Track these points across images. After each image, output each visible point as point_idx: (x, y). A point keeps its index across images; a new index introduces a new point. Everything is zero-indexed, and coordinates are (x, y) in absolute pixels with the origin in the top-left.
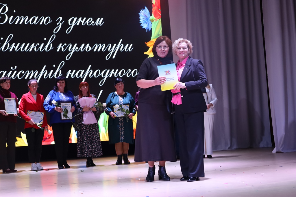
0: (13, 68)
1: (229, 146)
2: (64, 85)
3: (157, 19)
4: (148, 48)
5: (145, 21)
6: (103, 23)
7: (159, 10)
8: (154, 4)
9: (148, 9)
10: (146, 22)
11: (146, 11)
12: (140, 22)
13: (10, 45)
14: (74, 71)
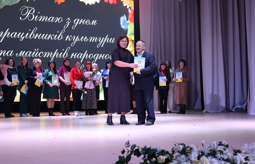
0: (36, 50)
3: (131, 23)
5: (124, 24)
6: (96, 24)
7: (133, 17)
8: (130, 13)
9: (126, 16)
11: (124, 18)
12: (120, 24)
14: (76, 54)
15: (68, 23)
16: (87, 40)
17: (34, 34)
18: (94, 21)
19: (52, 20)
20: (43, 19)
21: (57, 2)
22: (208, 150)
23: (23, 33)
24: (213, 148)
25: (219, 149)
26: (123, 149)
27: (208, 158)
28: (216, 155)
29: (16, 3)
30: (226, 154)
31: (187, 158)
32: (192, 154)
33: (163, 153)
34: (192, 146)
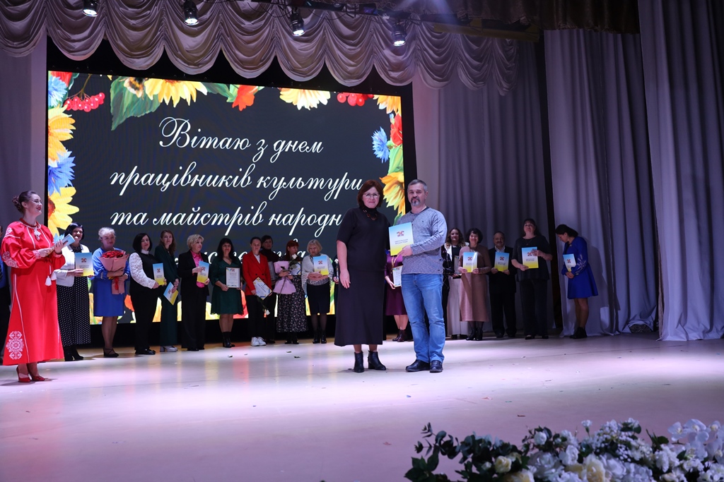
0: (195, 210)
3: (397, 145)
5: (380, 148)
6: (322, 149)
7: (400, 133)
8: (392, 125)
9: (384, 131)
11: (381, 134)
12: (373, 148)
13: (192, 178)
14: (280, 215)
15: (261, 149)
16: (303, 185)
17: (190, 176)
18: (316, 143)
19: (227, 145)
20: (208, 143)
21: (238, 106)
22: (600, 441)
23: (167, 175)
24: (609, 437)
25: (624, 438)
26: (419, 442)
27: (600, 459)
28: (617, 451)
29: (151, 113)
30: (637, 449)
31: (556, 461)
32: (568, 451)
33: (506, 449)
34: (565, 433)
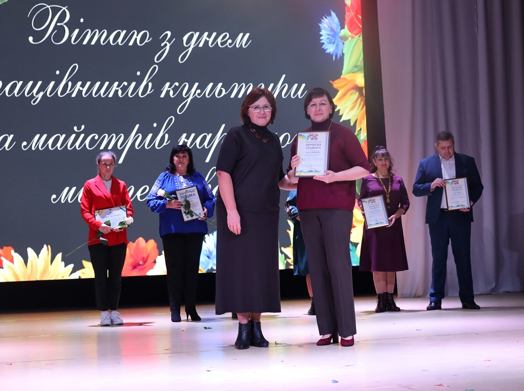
0: (78, 129)
1: (494, 285)
2: (186, 161)
3: (354, 36)
4: (337, 91)
5: (331, 40)
6: (249, 43)
7: (359, 18)
8: (348, 7)
9: (337, 15)
10: (333, 40)
11: (332, 20)
12: (321, 40)
13: (73, 86)
14: (193, 135)
15: (166, 45)
16: (224, 93)
17: (70, 84)
18: (241, 35)
19: (120, 40)
20: (94, 37)
23: (40, 83)
